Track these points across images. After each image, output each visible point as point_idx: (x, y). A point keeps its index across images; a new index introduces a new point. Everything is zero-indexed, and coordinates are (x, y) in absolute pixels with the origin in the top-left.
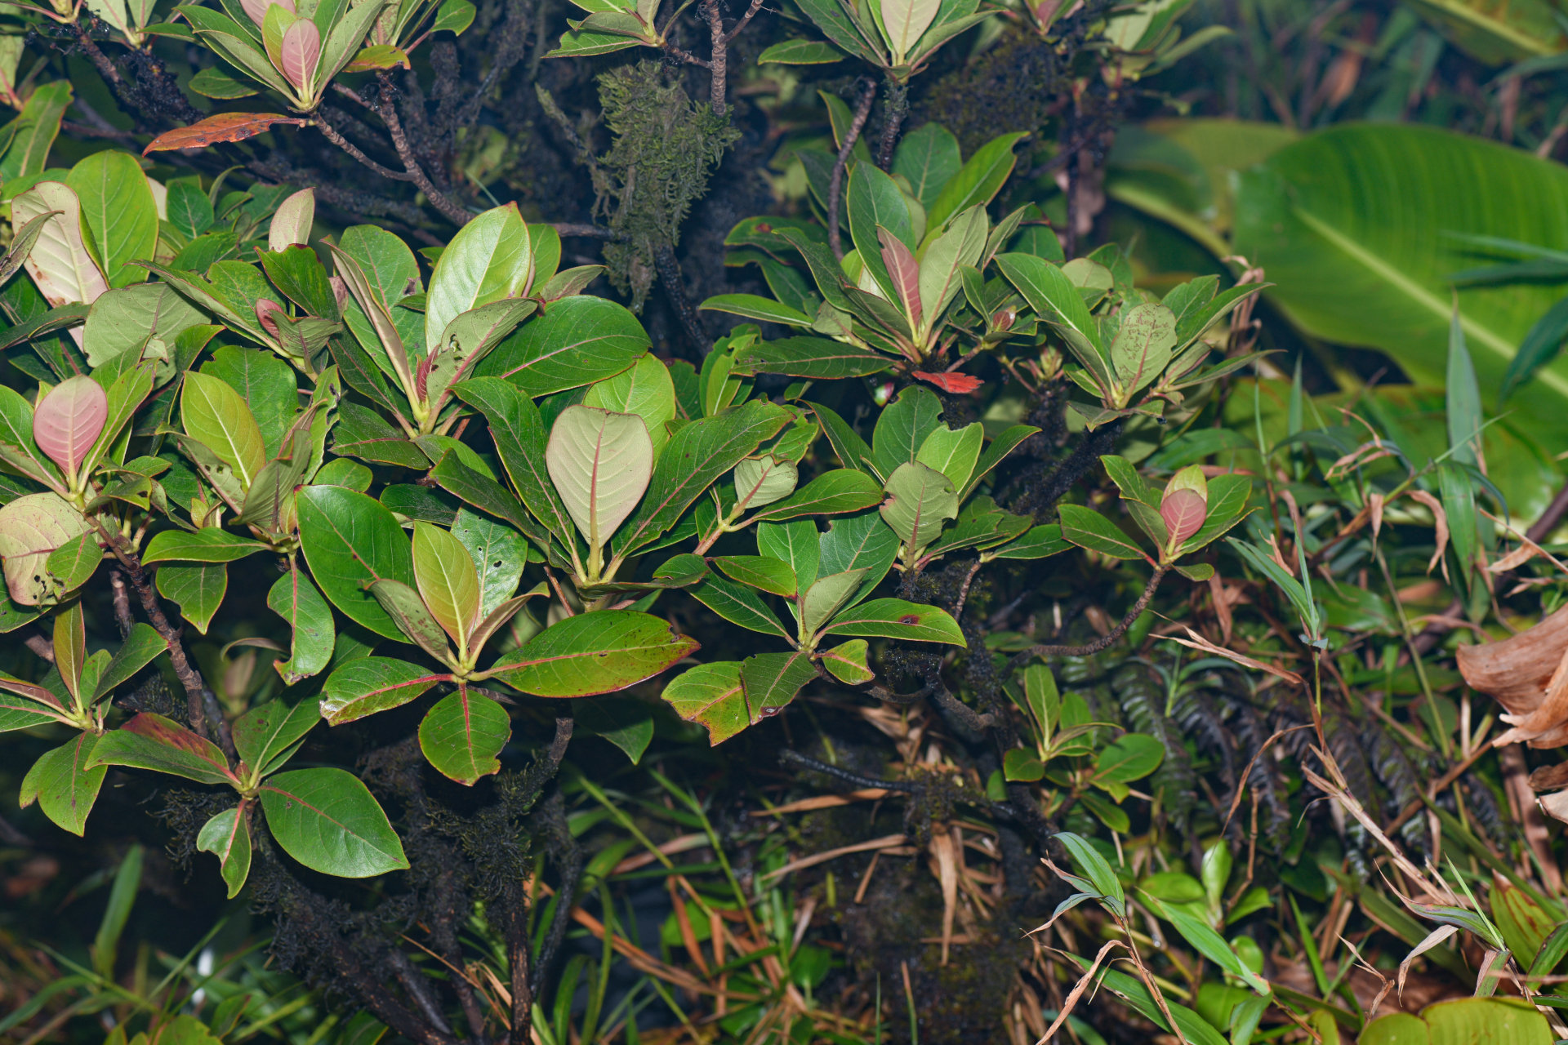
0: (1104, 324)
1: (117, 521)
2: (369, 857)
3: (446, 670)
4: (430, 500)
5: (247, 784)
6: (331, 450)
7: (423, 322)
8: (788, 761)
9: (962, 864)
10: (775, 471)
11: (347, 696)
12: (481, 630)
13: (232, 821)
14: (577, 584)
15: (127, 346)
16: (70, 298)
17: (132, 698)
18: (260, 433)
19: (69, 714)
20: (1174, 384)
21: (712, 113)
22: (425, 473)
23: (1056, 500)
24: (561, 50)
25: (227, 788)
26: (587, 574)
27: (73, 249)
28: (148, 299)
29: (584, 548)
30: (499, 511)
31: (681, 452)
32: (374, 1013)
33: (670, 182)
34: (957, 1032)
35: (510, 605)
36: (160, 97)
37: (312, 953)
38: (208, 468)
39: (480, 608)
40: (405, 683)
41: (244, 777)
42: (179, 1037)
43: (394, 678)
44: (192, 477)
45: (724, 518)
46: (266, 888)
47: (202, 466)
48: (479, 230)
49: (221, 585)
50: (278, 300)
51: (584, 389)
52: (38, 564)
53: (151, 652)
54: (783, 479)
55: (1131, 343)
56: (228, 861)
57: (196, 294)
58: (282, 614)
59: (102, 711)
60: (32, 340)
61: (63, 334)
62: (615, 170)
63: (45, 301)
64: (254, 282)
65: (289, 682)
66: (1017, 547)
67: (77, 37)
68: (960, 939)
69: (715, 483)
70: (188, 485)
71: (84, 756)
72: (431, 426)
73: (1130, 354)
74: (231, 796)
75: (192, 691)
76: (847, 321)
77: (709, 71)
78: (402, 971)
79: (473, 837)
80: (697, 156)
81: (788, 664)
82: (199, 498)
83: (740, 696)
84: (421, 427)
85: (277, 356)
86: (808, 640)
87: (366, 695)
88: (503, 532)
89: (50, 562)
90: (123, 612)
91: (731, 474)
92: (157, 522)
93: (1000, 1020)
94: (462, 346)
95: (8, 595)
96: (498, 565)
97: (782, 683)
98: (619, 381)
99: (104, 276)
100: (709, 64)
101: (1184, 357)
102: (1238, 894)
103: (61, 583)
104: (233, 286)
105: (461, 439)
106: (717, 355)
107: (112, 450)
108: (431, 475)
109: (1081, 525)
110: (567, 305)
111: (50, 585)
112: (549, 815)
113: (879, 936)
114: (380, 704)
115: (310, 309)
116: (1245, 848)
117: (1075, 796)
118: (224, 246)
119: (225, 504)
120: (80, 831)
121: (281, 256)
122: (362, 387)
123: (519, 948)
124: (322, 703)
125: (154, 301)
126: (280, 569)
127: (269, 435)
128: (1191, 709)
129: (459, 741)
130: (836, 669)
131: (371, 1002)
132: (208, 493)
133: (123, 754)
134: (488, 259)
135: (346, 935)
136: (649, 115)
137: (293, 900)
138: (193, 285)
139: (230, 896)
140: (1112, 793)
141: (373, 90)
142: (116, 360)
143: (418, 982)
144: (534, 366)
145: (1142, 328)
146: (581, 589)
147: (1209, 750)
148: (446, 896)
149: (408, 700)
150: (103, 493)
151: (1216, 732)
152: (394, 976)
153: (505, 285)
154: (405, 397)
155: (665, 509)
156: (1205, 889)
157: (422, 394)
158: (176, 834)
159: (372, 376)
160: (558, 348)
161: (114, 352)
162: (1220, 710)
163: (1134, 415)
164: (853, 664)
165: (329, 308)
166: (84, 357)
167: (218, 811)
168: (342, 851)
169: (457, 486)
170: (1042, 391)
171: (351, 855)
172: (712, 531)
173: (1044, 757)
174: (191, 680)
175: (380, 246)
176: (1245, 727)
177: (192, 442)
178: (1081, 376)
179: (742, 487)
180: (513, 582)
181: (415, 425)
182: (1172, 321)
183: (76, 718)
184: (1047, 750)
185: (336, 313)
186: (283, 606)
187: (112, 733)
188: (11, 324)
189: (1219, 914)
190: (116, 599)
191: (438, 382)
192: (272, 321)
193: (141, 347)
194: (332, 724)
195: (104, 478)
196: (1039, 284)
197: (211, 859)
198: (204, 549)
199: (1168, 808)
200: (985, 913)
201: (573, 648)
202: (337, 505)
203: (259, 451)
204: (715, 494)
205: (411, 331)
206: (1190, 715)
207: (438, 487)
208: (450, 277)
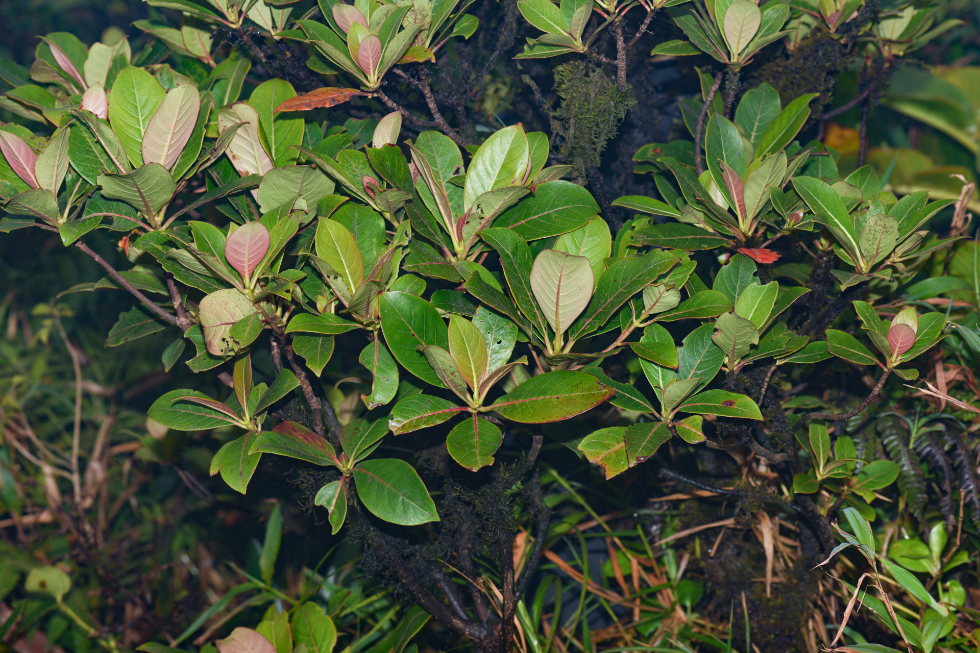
0: (858, 220)
1: (273, 307)
2: (416, 513)
3: (464, 404)
4: (461, 300)
5: (346, 466)
6: (403, 268)
7: (463, 192)
8: (665, 475)
9: (777, 534)
10: (666, 294)
11: (405, 418)
12: (486, 382)
13: (336, 488)
14: (547, 355)
15: (284, 202)
16: (252, 171)
17: (281, 412)
18: (362, 257)
19: (241, 421)
20: (900, 257)
21: (618, 90)
22: (460, 284)
23: (825, 327)
24: (525, 54)
25: (334, 468)
26: (553, 349)
27: (254, 143)
28: (297, 175)
29: (552, 335)
30: (503, 310)
31: (612, 279)
32: (422, 606)
33: (595, 128)
34: (772, 636)
35: (504, 368)
36: (291, 71)
37: (385, 568)
38: (329, 277)
39: (487, 368)
40: (440, 411)
41: (344, 462)
42: (306, 614)
43: (434, 408)
44: (319, 282)
45: (637, 318)
46: (357, 528)
47: (325, 275)
48: (498, 139)
49: (331, 348)
50: (376, 178)
51: (556, 238)
52: (224, 332)
53: (290, 386)
54: (672, 298)
55: (871, 237)
56: (333, 512)
57: (329, 169)
58: (368, 367)
59: (260, 420)
60: (229, 195)
61: (247, 192)
62: (562, 120)
63: (237, 172)
64: (364, 164)
65: (369, 408)
66: (799, 356)
67: (241, 36)
68: (776, 580)
69: (632, 297)
70: (317, 287)
71: (248, 446)
72: (464, 256)
73: (870, 243)
74: (336, 473)
75: (316, 409)
76: (701, 216)
77: (616, 66)
78: (440, 580)
79: (482, 503)
80: (610, 115)
81: (654, 430)
82: (323, 295)
83: (624, 449)
84: (459, 256)
85: (374, 210)
86: (667, 415)
87: (416, 417)
88: (503, 322)
89: (232, 330)
90: (277, 360)
91: (641, 292)
92: (295, 308)
93: (799, 629)
94: (484, 211)
95: (206, 349)
96: (499, 343)
97: (650, 442)
98: (579, 233)
99: (272, 160)
100: (615, 62)
101: (906, 242)
102: (951, 554)
103: (238, 343)
104: (351, 166)
105: (482, 264)
106: (625, 230)
107: (273, 264)
108: (464, 286)
109: (840, 343)
110: (549, 186)
111: (231, 344)
112: (531, 490)
113: (726, 577)
114: (425, 423)
115: (395, 184)
116: (955, 528)
117: (843, 497)
118: (344, 143)
119: (338, 299)
120: (243, 491)
121: (379, 150)
122: (424, 231)
123: (508, 570)
124: (390, 421)
125: (300, 176)
126: (369, 339)
127: (367, 258)
128: (925, 444)
129: (471, 446)
130: (683, 433)
131: (419, 598)
132: (329, 292)
133: (272, 446)
134: (503, 157)
135: (406, 558)
136: (582, 88)
137: (373, 535)
138: (328, 164)
139: (334, 533)
140: (865, 497)
141: (414, 72)
142: (277, 210)
143: (449, 587)
144: (527, 222)
145: (878, 228)
146: (548, 358)
147: (935, 469)
148: (466, 537)
149: (442, 422)
150: (265, 289)
151: (940, 459)
152: (434, 583)
153: (512, 173)
154: (449, 236)
155: (601, 313)
156: (931, 551)
157: (460, 238)
158: (305, 494)
159: (430, 224)
160: (542, 212)
161: (276, 205)
162: (944, 445)
163: (874, 278)
164: (694, 430)
165: (407, 184)
166: (258, 207)
167: (330, 481)
168: (400, 509)
169: (479, 293)
170: (821, 257)
171: (405, 512)
172: (630, 326)
173: (819, 478)
174: (315, 403)
175: (440, 144)
176: (959, 455)
177: (320, 260)
178: (841, 253)
179: (647, 301)
180: (508, 353)
181: (455, 255)
182: (896, 225)
183: (245, 423)
184: (821, 473)
185: (411, 185)
186: (369, 362)
187: (266, 433)
188: (216, 185)
189: (939, 566)
190: (273, 352)
191: (470, 231)
192: (372, 190)
193: (292, 202)
194: (395, 434)
195: (266, 280)
196: (817, 196)
197: (323, 511)
198: (323, 326)
199: (910, 504)
200: (791, 565)
201: (541, 394)
202: (404, 303)
203: (360, 268)
204: (632, 305)
205: (456, 198)
206: (925, 448)
207: (468, 293)
208: (480, 167)
